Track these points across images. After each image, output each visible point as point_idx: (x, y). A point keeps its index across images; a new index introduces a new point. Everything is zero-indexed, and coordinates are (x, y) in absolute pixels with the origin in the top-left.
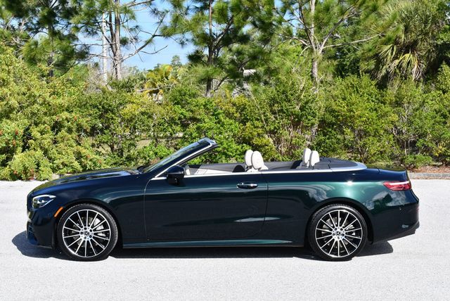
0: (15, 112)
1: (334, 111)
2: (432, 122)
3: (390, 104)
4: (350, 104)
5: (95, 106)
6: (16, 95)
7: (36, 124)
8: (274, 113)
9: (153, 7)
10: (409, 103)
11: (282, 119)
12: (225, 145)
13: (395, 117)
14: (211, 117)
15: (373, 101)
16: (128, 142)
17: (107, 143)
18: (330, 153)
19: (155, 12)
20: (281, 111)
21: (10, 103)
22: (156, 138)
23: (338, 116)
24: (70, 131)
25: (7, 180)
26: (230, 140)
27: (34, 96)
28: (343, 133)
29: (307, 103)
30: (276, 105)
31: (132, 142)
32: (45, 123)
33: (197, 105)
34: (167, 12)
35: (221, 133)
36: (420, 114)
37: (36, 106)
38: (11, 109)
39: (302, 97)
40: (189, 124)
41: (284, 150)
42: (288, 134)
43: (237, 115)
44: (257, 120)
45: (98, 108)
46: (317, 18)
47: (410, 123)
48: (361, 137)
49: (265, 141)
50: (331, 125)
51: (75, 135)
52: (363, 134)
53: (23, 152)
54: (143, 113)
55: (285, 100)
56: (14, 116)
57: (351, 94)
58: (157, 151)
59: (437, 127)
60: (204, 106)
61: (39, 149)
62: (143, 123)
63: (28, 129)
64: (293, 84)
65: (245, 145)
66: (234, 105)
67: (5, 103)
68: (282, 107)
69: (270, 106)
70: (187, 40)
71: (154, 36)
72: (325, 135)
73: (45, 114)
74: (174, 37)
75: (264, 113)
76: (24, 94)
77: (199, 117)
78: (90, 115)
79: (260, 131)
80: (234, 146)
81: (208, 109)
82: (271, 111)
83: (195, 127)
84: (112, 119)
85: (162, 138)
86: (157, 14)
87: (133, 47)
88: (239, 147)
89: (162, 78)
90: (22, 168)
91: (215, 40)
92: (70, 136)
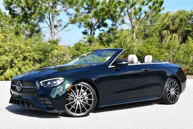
1: (141, 52)
2: (183, 56)
3: (165, 49)
5: (42, 51)
6: (8, 46)
7: (16, 58)
9: (67, 12)
10: (173, 48)
13: (167, 54)
19: (68, 14)
21: (5, 48)
23: (143, 53)
25: (3, 80)
27: (16, 47)
29: (130, 48)
32: (20, 57)
36: (178, 53)
38: (6, 51)
39: (128, 46)
47: (174, 56)
51: (32, 62)
53: (10, 69)
56: (7, 54)
57: (148, 45)
59: (185, 57)
60: (87, 50)
61: (17, 68)
64: (124, 40)
67: (3, 48)
70: (81, 25)
71: (68, 24)
73: (20, 53)
78: (39, 54)
84: (48, 55)
87: (59, 28)
90: (9, 76)
92: (30, 62)
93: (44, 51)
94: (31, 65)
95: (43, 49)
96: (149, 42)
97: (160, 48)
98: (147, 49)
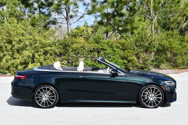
0: (28, 47)
1: (162, 45)
3: (187, 42)
4: (170, 42)
5: (62, 44)
6: (28, 40)
7: (37, 52)
8: (137, 46)
9: (84, 2)
11: (141, 49)
12: (116, 60)
14: (110, 48)
15: (179, 41)
16: (75, 59)
17: (66, 60)
18: (161, 63)
19: (85, 4)
20: (140, 45)
21: (26, 43)
22: (87, 57)
23: (164, 47)
24: (51, 55)
26: (118, 58)
27: (36, 40)
28: (166, 54)
29: (151, 42)
30: (138, 43)
31: (77, 59)
32: (41, 52)
33: (104, 43)
34: (89, 4)
35: (114, 55)
37: (36, 44)
38: (26, 46)
39: (149, 39)
40: (100, 52)
41: (141, 62)
42: (143, 55)
43: (121, 47)
44: (130, 49)
45: (62, 45)
46: (154, 6)
48: (174, 56)
49: (133, 58)
50: (161, 51)
51: (53, 56)
52: (175, 55)
53: (32, 63)
54: (81, 47)
55: (142, 41)
56: (28, 49)
58: (87, 63)
60: (107, 43)
61: (38, 62)
62: (82, 51)
63: (34, 54)
64: (145, 34)
65: (124, 60)
66: (120, 43)
67: (24, 43)
68: (140, 43)
69: (135, 43)
70: (98, 16)
71: (84, 14)
72: (159, 55)
73: (41, 48)
74: (92, 15)
75: (133, 46)
76: (31, 39)
77: (105, 48)
78: (60, 48)
79: (131, 54)
80: (120, 60)
81: (109, 45)
82: (136, 45)
83: (103, 52)
84: (69, 49)
85: (89, 57)
86: (85, 5)
88: (122, 61)
89: (81, 32)
91: (109, 16)
92: (51, 57)
93: (65, 44)
94: (52, 59)
95: (63, 43)
96: (170, 35)
97: (181, 42)
98: (169, 43)
